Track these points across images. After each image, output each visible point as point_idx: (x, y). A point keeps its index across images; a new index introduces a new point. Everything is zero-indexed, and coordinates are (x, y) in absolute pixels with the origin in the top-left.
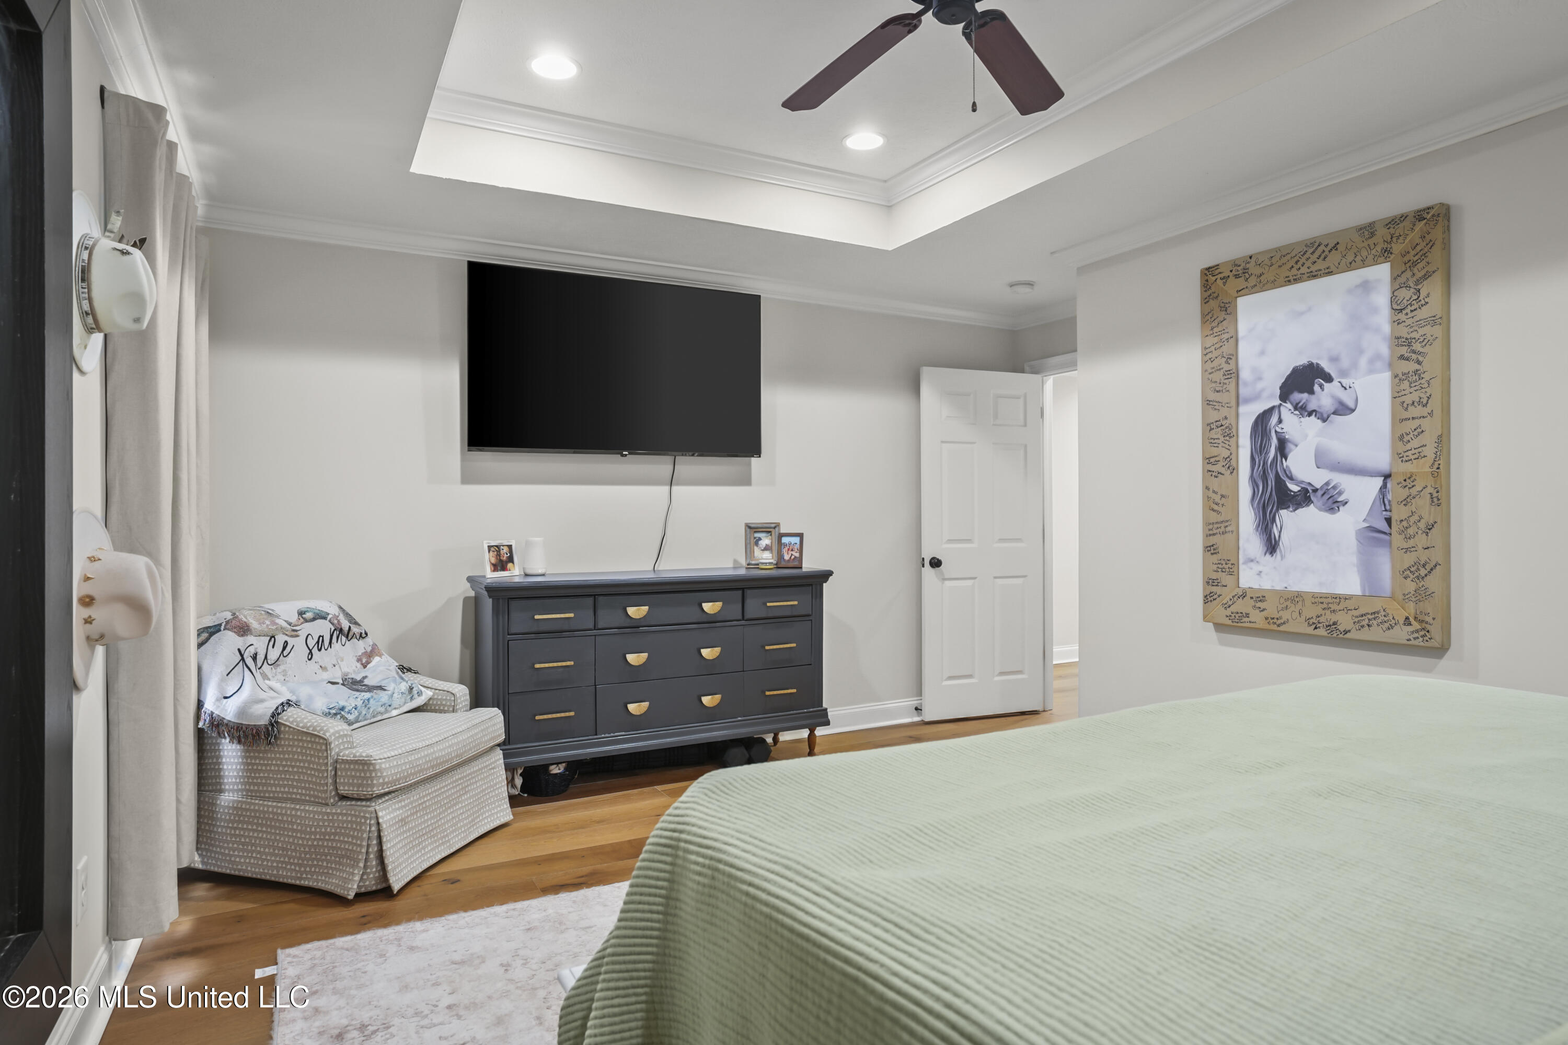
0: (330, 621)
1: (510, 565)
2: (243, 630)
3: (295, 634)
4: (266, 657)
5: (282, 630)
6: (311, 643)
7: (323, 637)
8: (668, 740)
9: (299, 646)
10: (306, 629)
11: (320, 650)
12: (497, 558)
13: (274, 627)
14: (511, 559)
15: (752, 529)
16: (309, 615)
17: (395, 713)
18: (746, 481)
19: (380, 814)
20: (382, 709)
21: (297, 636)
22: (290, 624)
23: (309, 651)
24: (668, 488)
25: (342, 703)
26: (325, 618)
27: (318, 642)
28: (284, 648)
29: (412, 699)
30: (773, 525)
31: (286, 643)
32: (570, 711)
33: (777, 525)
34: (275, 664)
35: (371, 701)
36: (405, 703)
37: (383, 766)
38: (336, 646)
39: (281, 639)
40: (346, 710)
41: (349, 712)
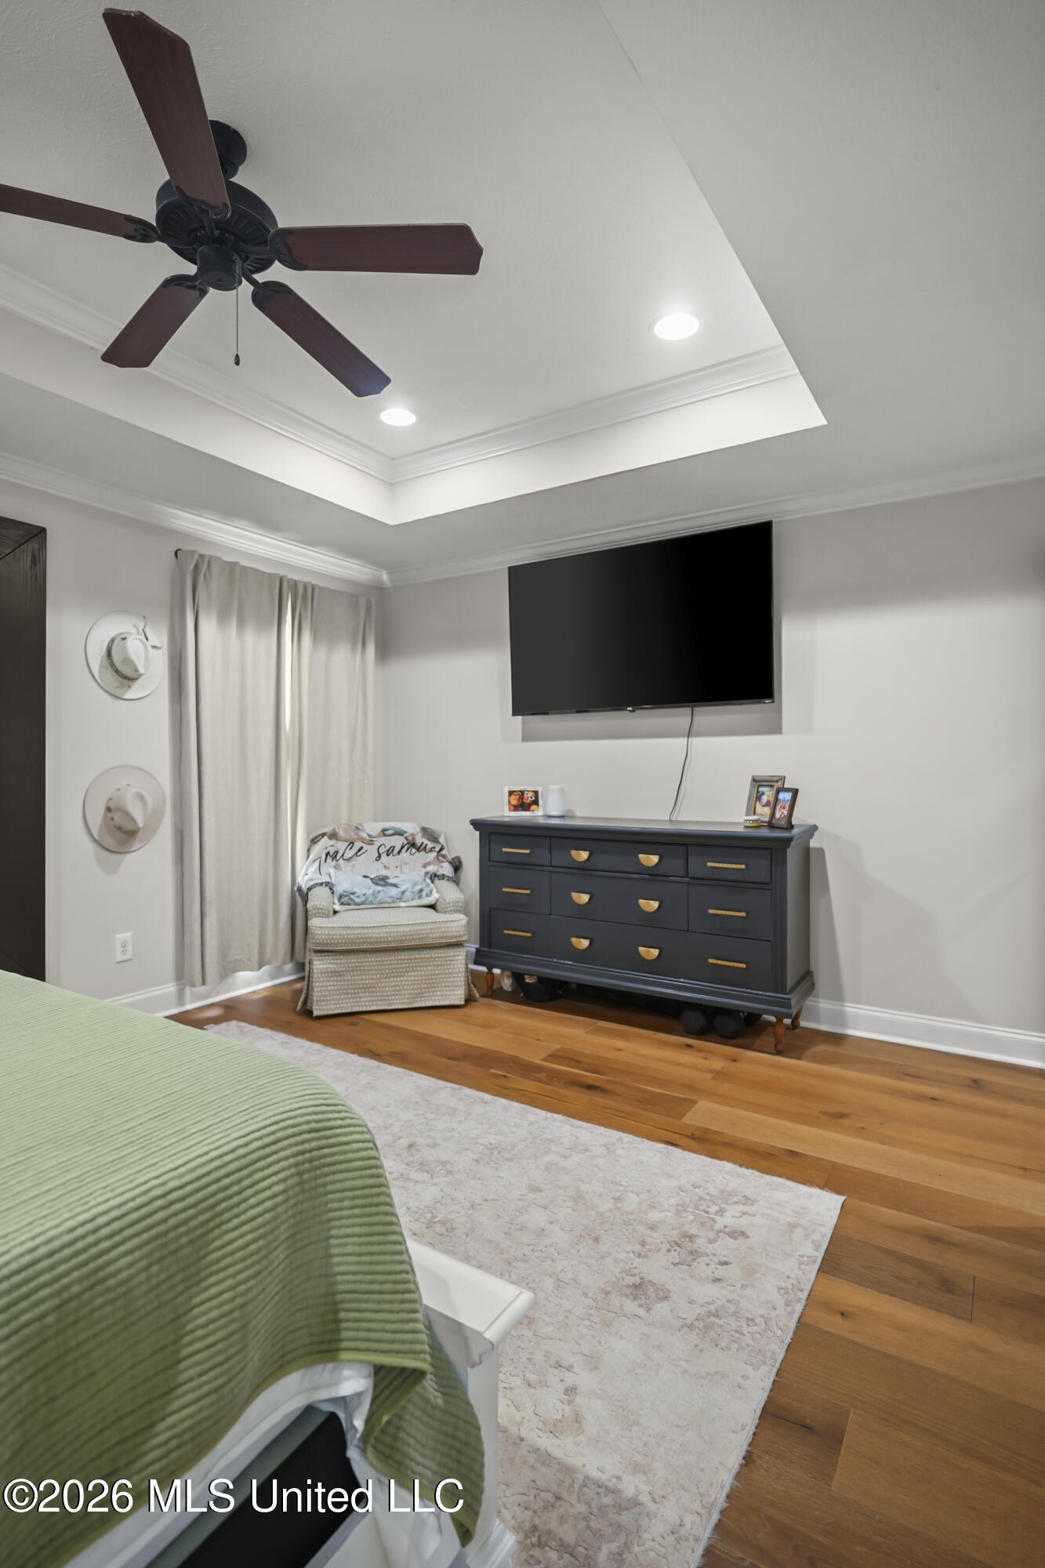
0: (405, 838)
1: (533, 807)
2: (333, 836)
3: (371, 843)
4: (343, 855)
5: (362, 840)
6: (382, 850)
7: (394, 847)
8: (630, 985)
9: (372, 851)
10: (384, 840)
11: (388, 855)
12: (519, 801)
13: (356, 837)
14: (536, 802)
15: (758, 782)
16: (390, 832)
17: (403, 904)
18: (776, 728)
19: (315, 962)
20: (390, 900)
21: (373, 844)
22: (370, 836)
23: (377, 855)
24: (686, 739)
25: (355, 890)
26: (402, 835)
27: (388, 850)
28: (359, 851)
29: (420, 897)
30: (776, 779)
31: (362, 848)
32: (528, 932)
33: (783, 779)
34: (349, 860)
35: (381, 893)
36: (413, 899)
37: (317, 932)
38: (404, 854)
39: (357, 845)
40: (357, 895)
41: (358, 897)
